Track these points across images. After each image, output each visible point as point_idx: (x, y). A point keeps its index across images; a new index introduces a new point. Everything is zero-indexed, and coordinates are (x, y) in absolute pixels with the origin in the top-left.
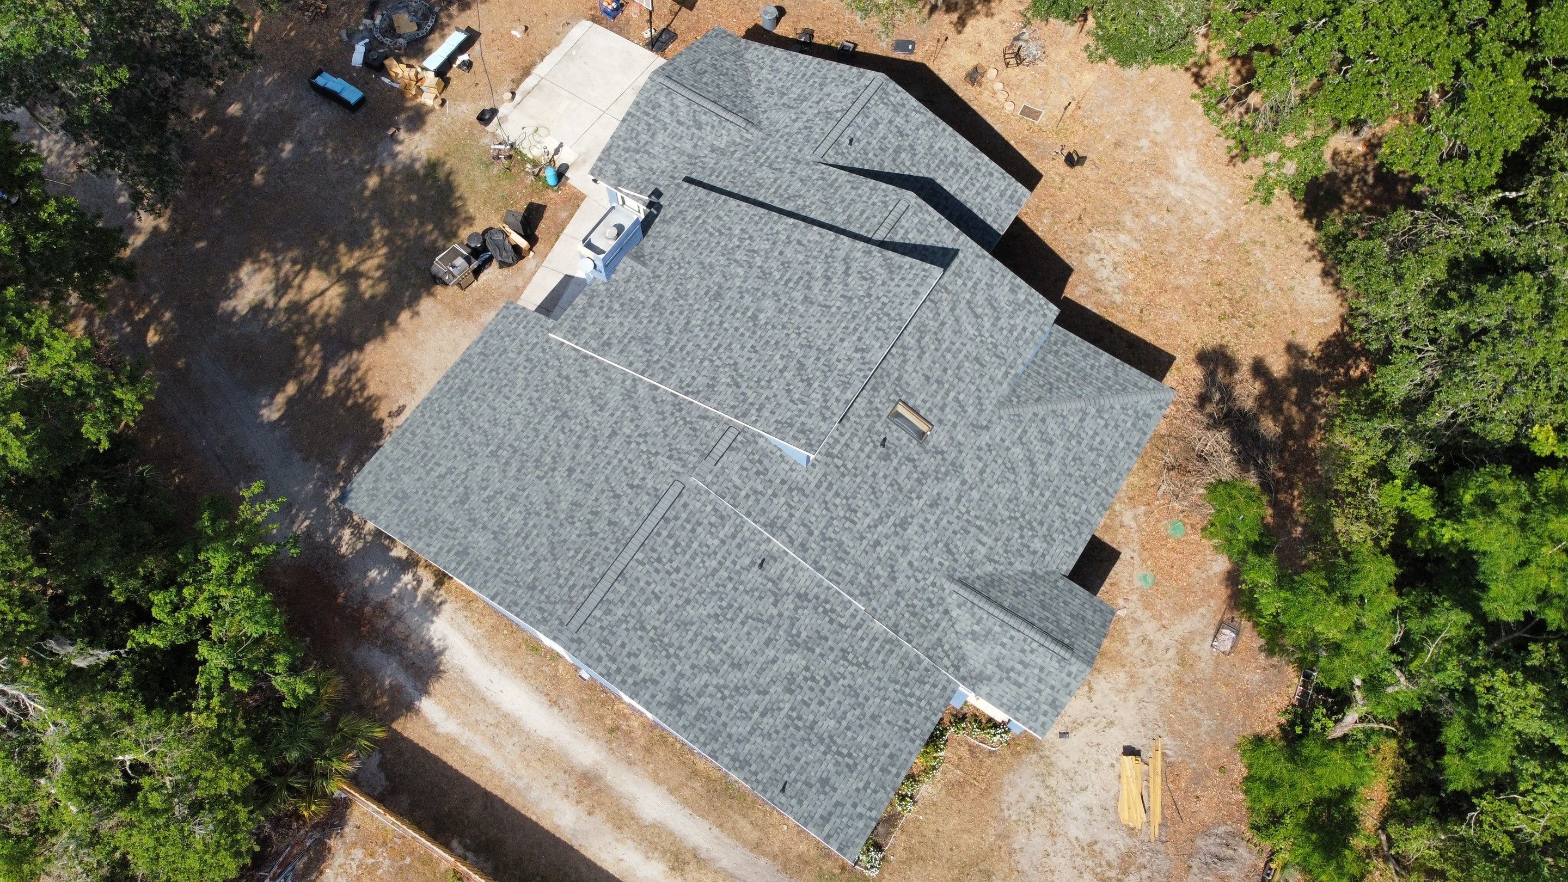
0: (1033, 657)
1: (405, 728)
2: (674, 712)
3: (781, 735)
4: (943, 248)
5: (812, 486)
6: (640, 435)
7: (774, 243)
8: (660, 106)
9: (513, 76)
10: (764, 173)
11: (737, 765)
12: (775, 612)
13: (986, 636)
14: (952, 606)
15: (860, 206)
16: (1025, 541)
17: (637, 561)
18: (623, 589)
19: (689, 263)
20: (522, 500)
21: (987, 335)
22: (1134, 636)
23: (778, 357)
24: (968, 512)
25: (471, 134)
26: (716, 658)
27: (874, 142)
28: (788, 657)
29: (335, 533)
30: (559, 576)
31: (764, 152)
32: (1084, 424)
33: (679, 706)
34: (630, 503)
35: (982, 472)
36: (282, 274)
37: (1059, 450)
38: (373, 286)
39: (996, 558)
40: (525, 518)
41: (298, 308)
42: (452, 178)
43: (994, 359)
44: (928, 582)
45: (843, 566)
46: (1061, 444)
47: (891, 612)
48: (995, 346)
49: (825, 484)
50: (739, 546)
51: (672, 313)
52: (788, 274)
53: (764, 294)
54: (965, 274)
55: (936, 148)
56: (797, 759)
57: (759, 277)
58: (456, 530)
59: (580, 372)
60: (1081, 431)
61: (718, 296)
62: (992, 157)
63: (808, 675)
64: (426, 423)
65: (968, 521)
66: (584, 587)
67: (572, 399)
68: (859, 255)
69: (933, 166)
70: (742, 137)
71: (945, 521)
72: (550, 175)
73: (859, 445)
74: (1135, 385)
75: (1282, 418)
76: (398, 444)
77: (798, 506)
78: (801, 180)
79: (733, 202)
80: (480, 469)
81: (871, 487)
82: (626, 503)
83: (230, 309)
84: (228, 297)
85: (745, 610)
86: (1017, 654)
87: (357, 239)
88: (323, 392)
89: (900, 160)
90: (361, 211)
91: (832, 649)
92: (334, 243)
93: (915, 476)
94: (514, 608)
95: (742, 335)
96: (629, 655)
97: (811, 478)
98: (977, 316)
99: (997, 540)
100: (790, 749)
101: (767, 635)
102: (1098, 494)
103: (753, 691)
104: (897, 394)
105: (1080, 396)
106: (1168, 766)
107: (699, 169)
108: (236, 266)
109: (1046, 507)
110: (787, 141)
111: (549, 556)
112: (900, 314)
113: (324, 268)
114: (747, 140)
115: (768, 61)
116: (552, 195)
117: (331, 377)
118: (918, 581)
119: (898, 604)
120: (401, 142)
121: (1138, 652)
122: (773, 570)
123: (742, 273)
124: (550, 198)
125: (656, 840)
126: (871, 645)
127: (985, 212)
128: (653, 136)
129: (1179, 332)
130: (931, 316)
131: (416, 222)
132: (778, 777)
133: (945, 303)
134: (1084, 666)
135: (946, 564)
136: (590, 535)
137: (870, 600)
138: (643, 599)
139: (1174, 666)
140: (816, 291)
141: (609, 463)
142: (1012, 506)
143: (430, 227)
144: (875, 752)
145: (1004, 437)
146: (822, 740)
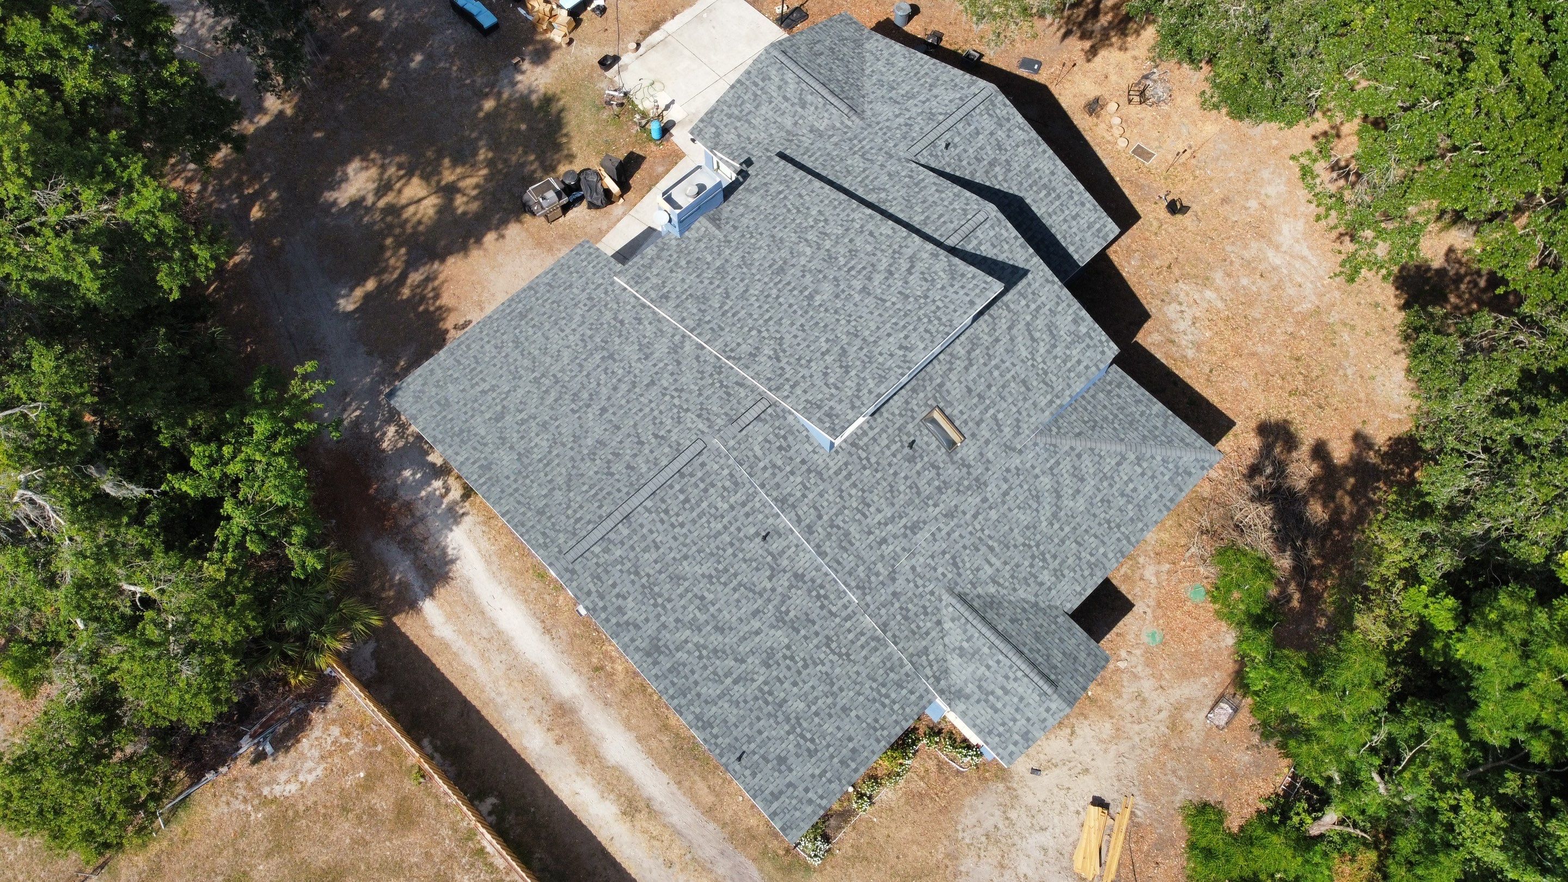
0: (1016, 685)
1: (404, 624)
2: (650, 660)
3: (748, 706)
4: (1013, 266)
5: (831, 472)
6: (676, 390)
7: (847, 230)
8: (770, 79)
9: (642, 28)
10: (855, 162)
11: (700, 724)
12: (769, 586)
13: (973, 655)
14: (946, 619)
15: (940, 210)
16: (1033, 571)
17: (645, 507)
18: (625, 532)
19: (761, 234)
21: (1039, 360)
22: (1129, 689)
23: (823, 339)
24: (983, 530)
25: (590, 76)
27: (971, 151)
28: (772, 632)
29: (381, 427)
30: (568, 507)
31: (860, 141)
32: (1121, 468)
33: (656, 655)
34: (652, 452)
35: (1005, 494)
36: (386, 176)
38: (467, 203)
39: (1001, 581)
40: (550, 447)
41: (394, 210)
42: (562, 115)
43: (1041, 385)
44: (927, 590)
45: (845, 555)
47: (883, 611)
48: (1046, 373)
49: (844, 473)
50: (747, 515)
51: (733, 279)
52: (853, 262)
53: (825, 277)
54: (1030, 296)
55: (1033, 168)
56: (760, 732)
57: (824, 260)
58: (485, 445)
59: (635, 319)
60: (1115, 475)
61: (781, 270)
62: (1089, 188)
63: (788, 653)
64: (482, 339)
65: (980, 539)
66: (589, 522)
67: (621, 343)
68: (925, 256)
69: (1025, 185)
70: (842, 123)
71: (957, 534)
72: (655, 128)
73: (886, 442)
74: (1182, 440)
75: (1332, 505)
76: (452, 354)
77: (813, 488)
78: (889, 175)
79: (817, 183)
80: (520, 392)
81: (890, 485)
82: (647, 451)
83: (332, 199)
84: (332, 189)
85: (739, 578)
86: (1000, 679)
87: (462, 156)
88: (399, 293)
89: (993, 173)
90: (472, 131)
91: (817, 634)
92: (440, 155)
93: (936, 483)
94: (520, 528)
95: (795, 312)
96: (618, 596)
97: (831, 464)
98: (1033, 340)
99: (1005, 563)
100: (755, 721)
101: (755, 606)
102: (1119, 540)
103: (731, 657)
104: (935, 399)
105: (1122, 440)
106: (1135, 825)
107: (794, 147)
108: (346, 161)
109: (1063, 541)
110: (885, 134)
111: (564, 487)
112: (951, 321)
113: (426, 178)
114: (847, 126)
115: (886, 53)
116: (654, 148)
117: (409, 281)
118: (917, 587)
119: (893, 605)
120: (523, 73)
121: (1129, 707)
122: (776, 545)
123: (809, 253)
124: (651, 151)
125: (615, 782)
126: (857, 638)
127: (1069, 240)
128: (756, 108)
129: (1245, 399)
130: (987, 330)
131: (520, 150)
132: (738, 745)
133: (1004, 321)
134: (1064, 705)
135: (950, 576)
136: (607, 474)
137: (864, 594)
138: (643, 545)
139: (1163, 729)
140: (876, 283)
141: (641, 410)
142: (1028, 533)
143: (532, 157)
144: (838, 743)
145: (1036, 464)
146: (788, 720)
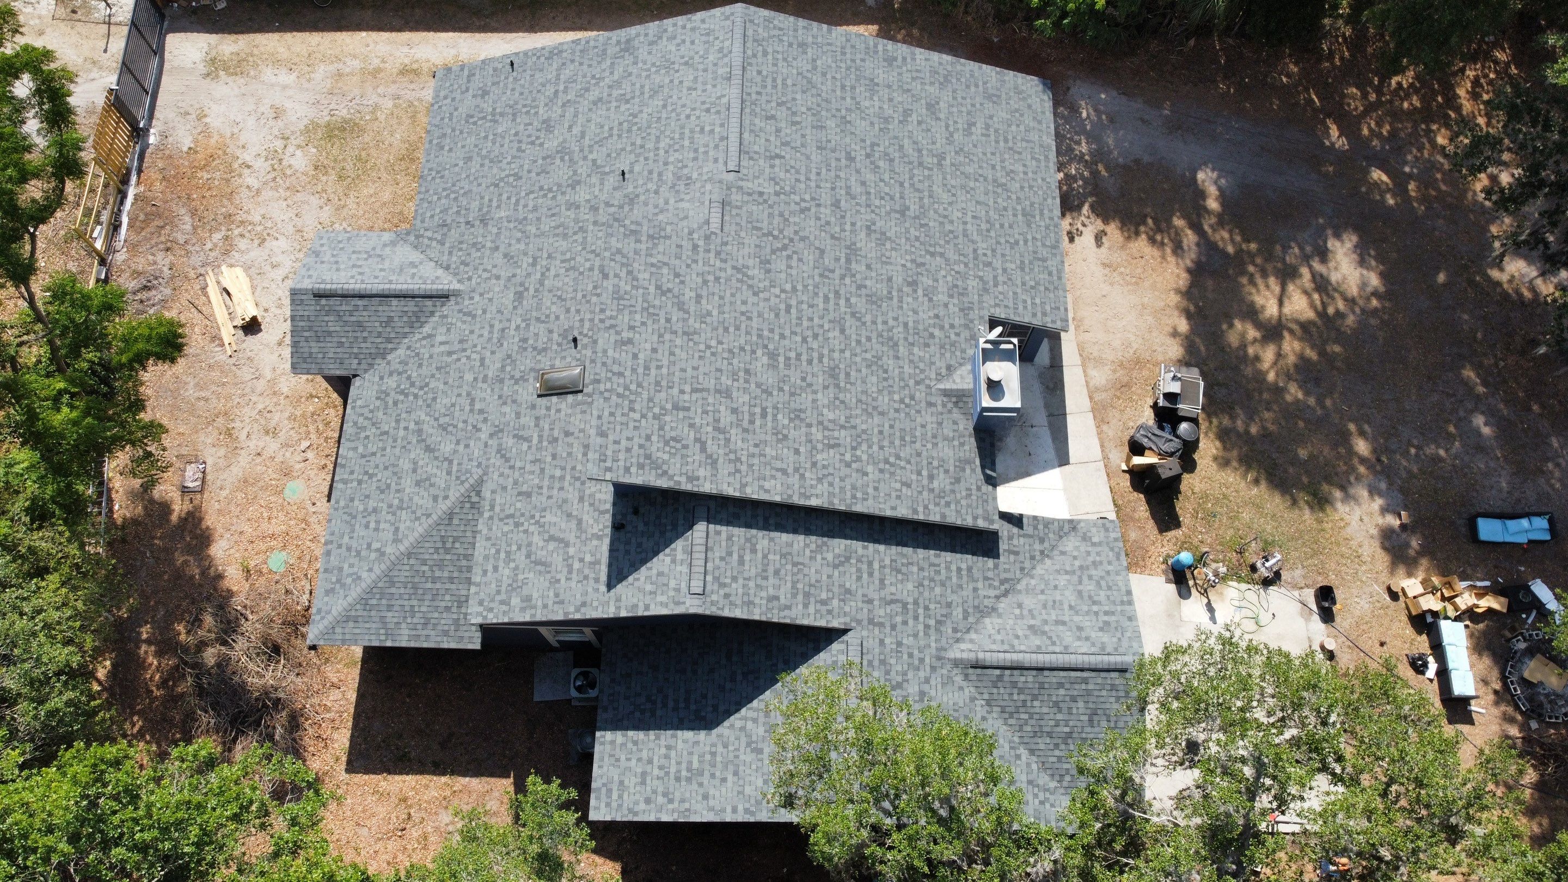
0: (350, 274)
3: (535, 92)
6: (809, 209)
8: (1101, 629)
10: (907, 590)
11: (555, 51)
12: (591, 157)
14: (444, 273)
15: (750, 571)
16: (405, 375)
18: (721, 71)
19: (897, 411)
20: (876, 120)
21: (532, 528)
22: (286, 430)
23: (715, 313)
24: (468, 358)
26: (616, 93)
28: (561, 139)
30: (785, 60)
31: (927, 627)
32: (393, 529)
34: (767, 140)
35: (473, 400)
37: (408, 483)
38: (1242, 334)
39: (424, 342)
40: (858, 103)
42: (1288, 499)
43: (512, 511)
45: (553, 224)
46: (408, 490)
47: (495, 230)
48: (517, 525)
50: (650, 172)
51: (869, 339)
52: (769, 424)
53: (781, 389)
56: (513, 90)
57: (800, 410)
60: (393, 518)
61: (833, 373)
62: (658, 826)
63: (538, 142)
65: (464, 350)
66: (755, 56)
67: (907, 231)
68: (701, 473)
70: (972, 641)
71: (486, 334)
78: (848, 591)
80: (941, 141)
81: (565, 300)
82: (772, 139)
83: (1345, 238)
84: (1359, 247)
85: (615, 138)
86: (366, 270)
87: (1307, 372)
88: (1183, 217)
89: (761, 720)
90: (1337, 406)
91: (529, 172)
92: (1325, 355)
93: (531, 342)
95: (771, 331)
96: (684, 41)
99: (431, 357)
101: (587, 138)
102: (352, 472)
103: (574, 98)
106: (215, 338)
107: (990, 574)
108: (1386, 279)
109: (397, 421)
110: (911, 655)
111: (809, 75)
113: (1306, 326)
116: (1167, 549)
117: (1189, 232)
118: (485, 270)
119: (493, 242)
120: (1382, 510)
121: (277, 416)
122: (613, 180)
123: (825, 411)
124: (1164, 544)
126: (499, 200)
127: (630, 745)
132: (520, 70)
134: (300, 287)
136: (783, 103)
138: (700, 79)
140: (722, 408)
141: (818, 174)
145: (467, 450)
146: (502, 115)
